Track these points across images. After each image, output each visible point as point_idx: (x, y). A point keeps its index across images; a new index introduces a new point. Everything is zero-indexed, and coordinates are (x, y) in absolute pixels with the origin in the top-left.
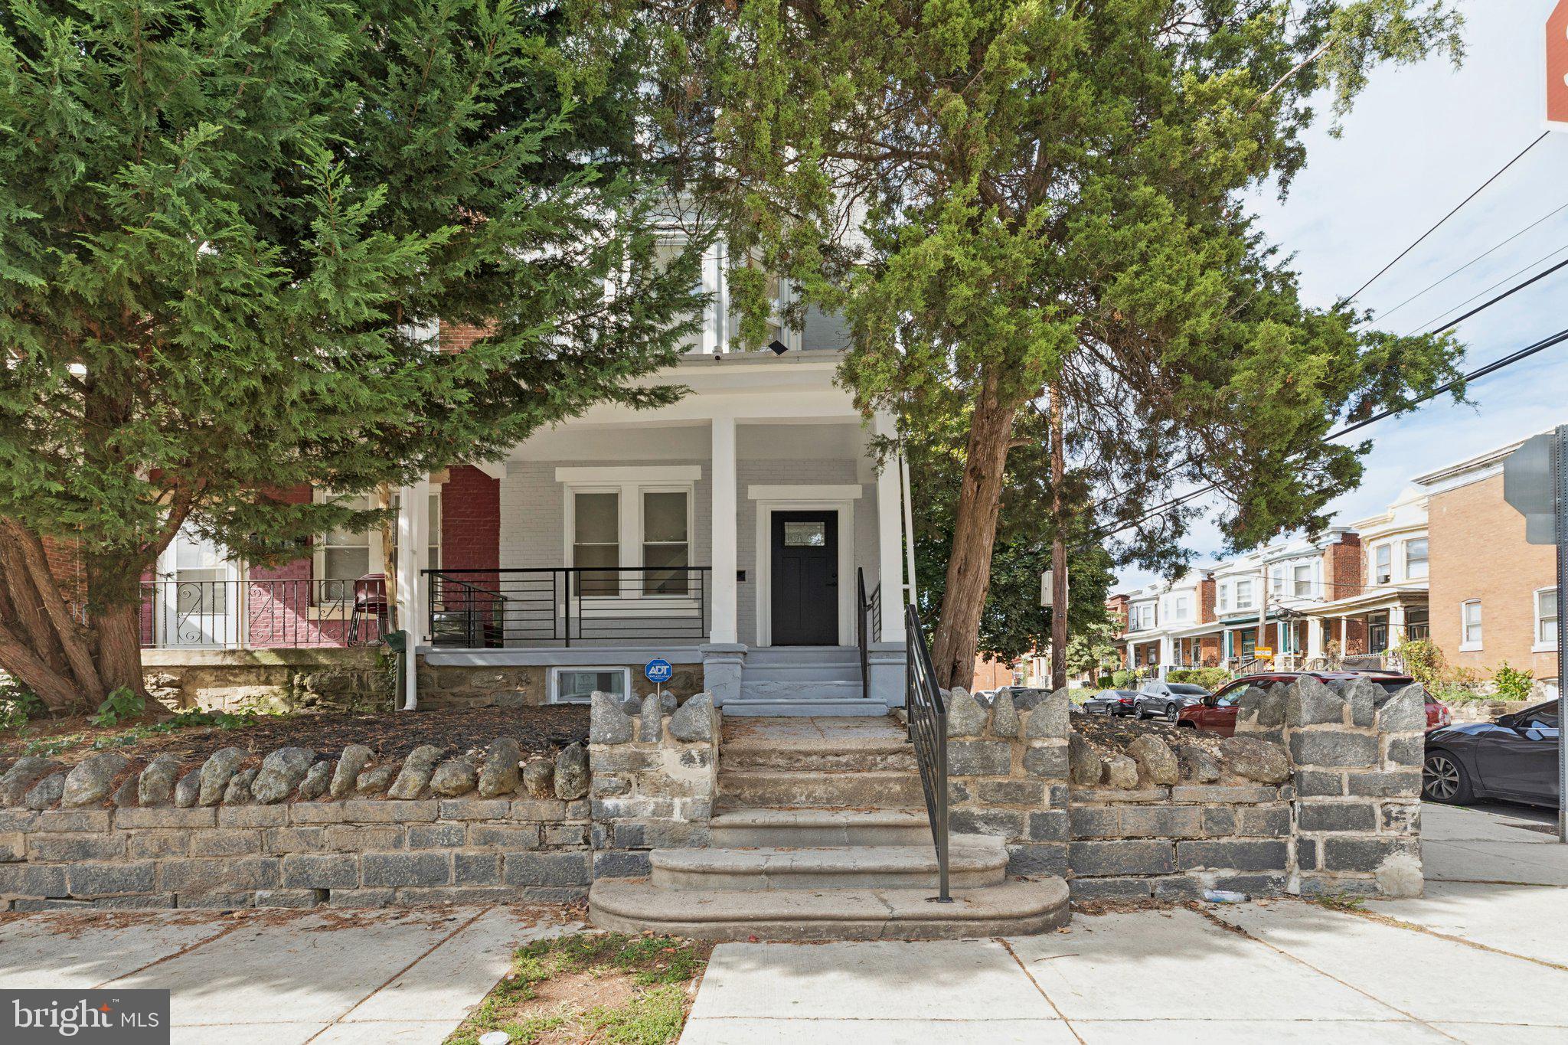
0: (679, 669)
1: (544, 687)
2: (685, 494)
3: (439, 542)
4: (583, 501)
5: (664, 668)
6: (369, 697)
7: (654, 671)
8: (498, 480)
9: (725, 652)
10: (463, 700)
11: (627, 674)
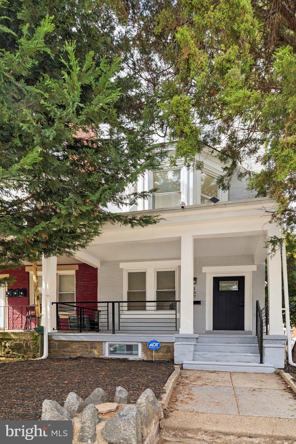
0: (163, 345)
1: (102, 350)
2: (174, 271)
3: (75, 291)
4: (131, 275)
5: (157, 344)
6: (30, 351)
7: (151, 345)
8: (97, 268)
9: (187, 338)
10: (68, 354)
11: (140, 346)
